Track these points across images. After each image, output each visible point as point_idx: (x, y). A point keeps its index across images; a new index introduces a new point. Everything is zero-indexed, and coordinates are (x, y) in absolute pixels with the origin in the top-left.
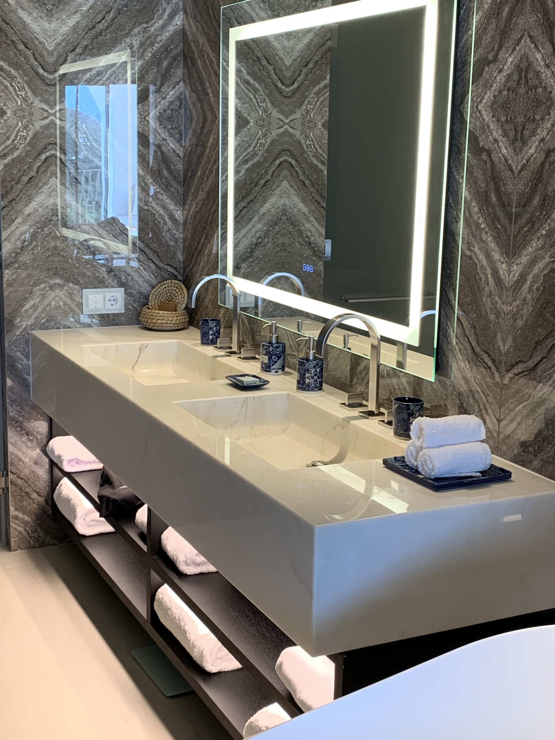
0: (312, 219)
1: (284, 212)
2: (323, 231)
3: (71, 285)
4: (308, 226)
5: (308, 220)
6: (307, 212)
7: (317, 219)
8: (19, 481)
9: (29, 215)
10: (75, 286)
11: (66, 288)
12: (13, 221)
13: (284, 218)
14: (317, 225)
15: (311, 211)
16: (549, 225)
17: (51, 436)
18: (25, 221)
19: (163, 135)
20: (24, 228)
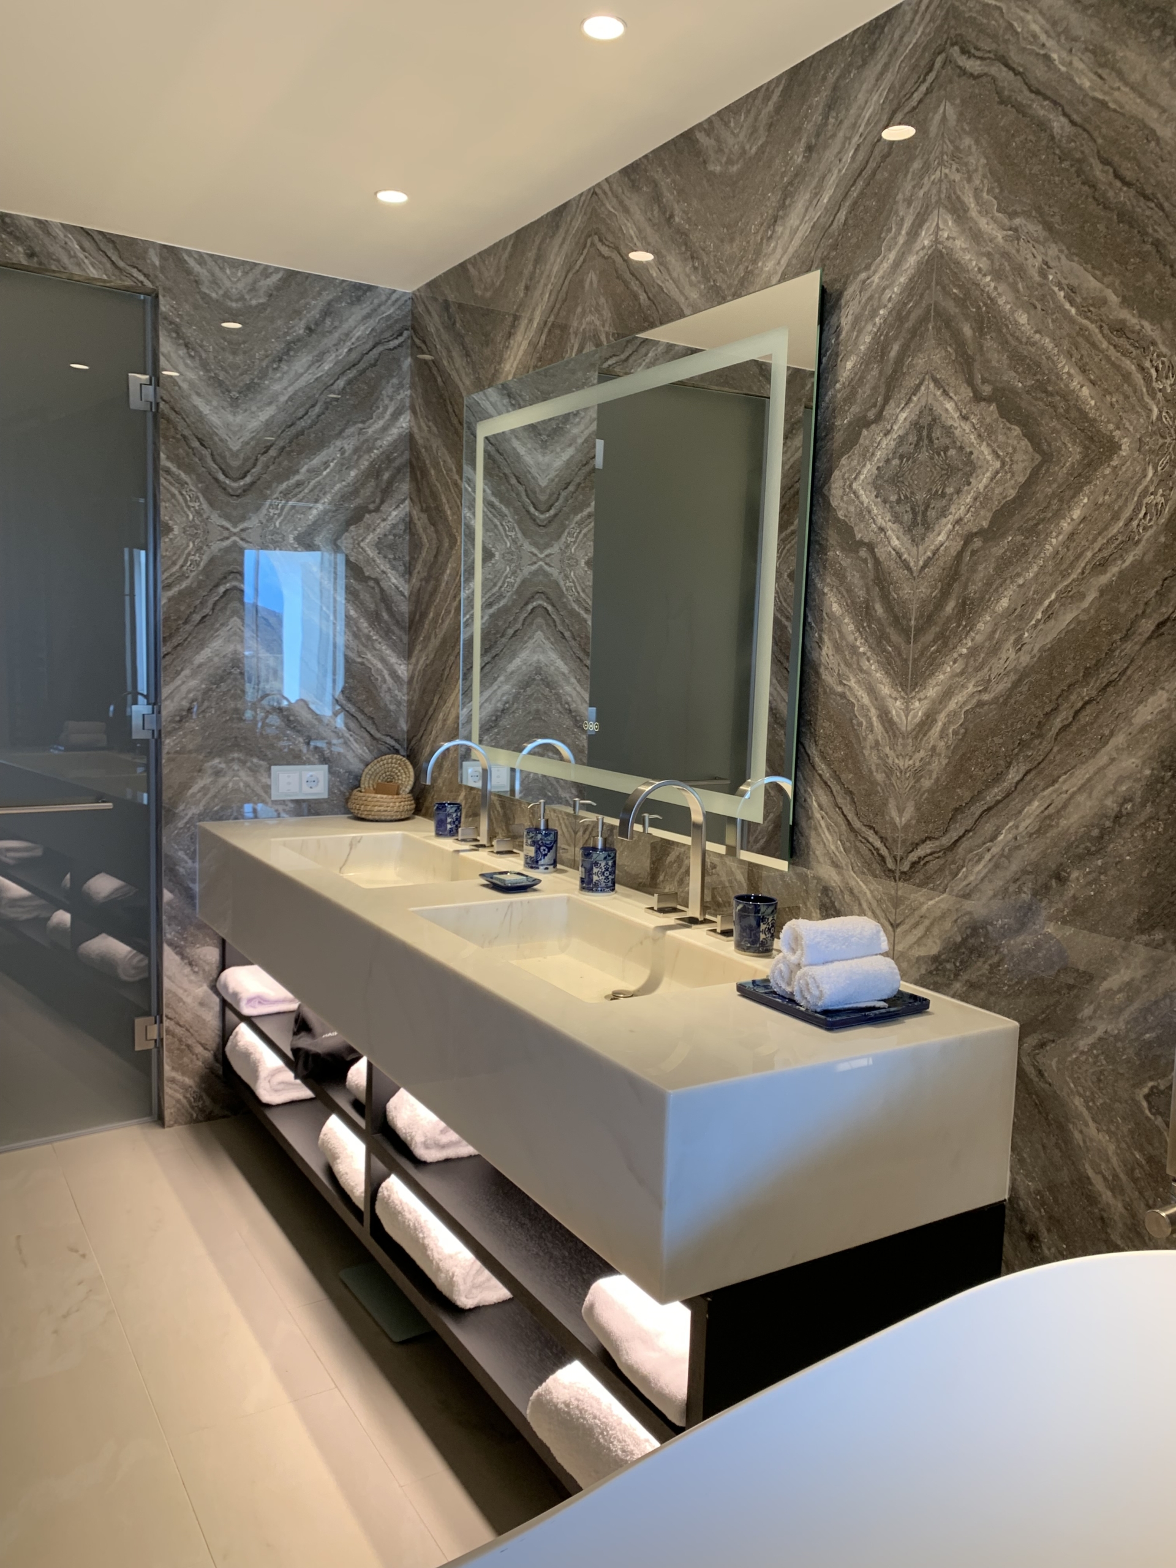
0: (573, 680)
1: (538, 670)
2: (586, 696)
3: (255, 760)
4: (568, 689)
5: (567, 680)
6: (566, 672)
7: (579, 681)
8: (178, 1031)
9: (200, 666)
10: (262, 762)
11: (249, 764)
12: (178, 673)
13: (538, 678)
14: (579, 688)
15: (571, 670)
16: (972, 640)
17: (223, 967)
18: (194, 674)
19: (382, 567)
20: (193, 683)
